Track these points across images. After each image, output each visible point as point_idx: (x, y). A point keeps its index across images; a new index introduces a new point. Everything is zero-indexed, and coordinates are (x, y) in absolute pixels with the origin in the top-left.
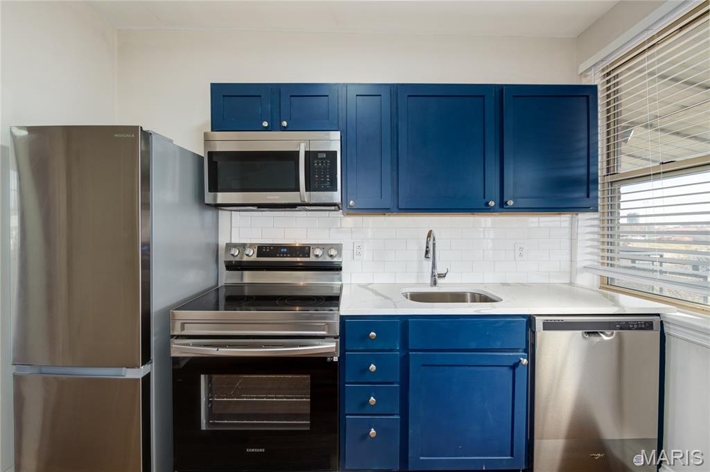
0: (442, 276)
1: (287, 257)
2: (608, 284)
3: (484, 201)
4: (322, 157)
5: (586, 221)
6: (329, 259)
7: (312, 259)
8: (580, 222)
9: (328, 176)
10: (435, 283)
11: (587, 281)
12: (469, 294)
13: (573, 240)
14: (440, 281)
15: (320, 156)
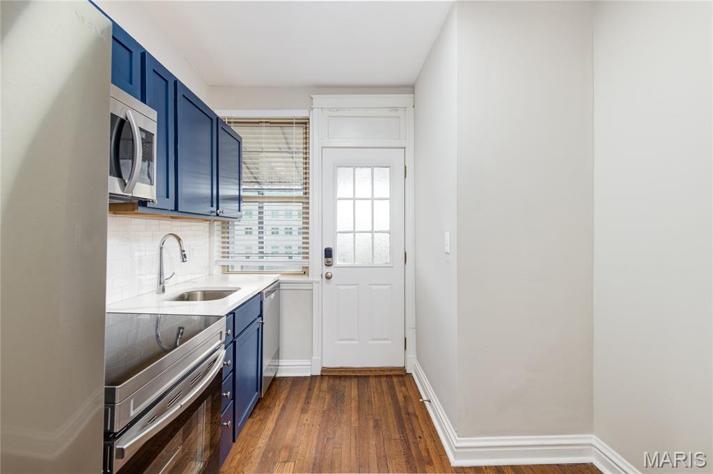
0: (167, 280)
2: (227, 271)
3: (212, 209)
13: (209, 240)
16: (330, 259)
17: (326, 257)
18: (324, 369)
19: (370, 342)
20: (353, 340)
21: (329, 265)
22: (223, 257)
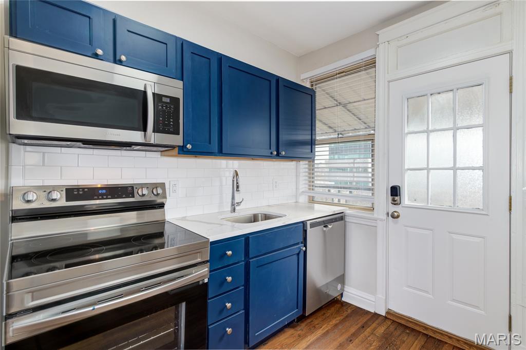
0: (239, 204)
1: (107, 198)
2: (312, 200)
3: (270, 151)
4: (166, 101)
5: (303, 165)
6: (153, 198)
7: (137, 199)
8: (301, 166)
9: (172, 120)
10: (234, 210)
11: (303, 199)
12: (260, 215)
13: (297, 176)
14: (237, 208)
15: (164, 99)
16: (396, 198)
17: (391, 195)
18: (389, 312)
19: (450, 302)
20: (427, 292)
21: (395, 203)
22: (310, 189)
